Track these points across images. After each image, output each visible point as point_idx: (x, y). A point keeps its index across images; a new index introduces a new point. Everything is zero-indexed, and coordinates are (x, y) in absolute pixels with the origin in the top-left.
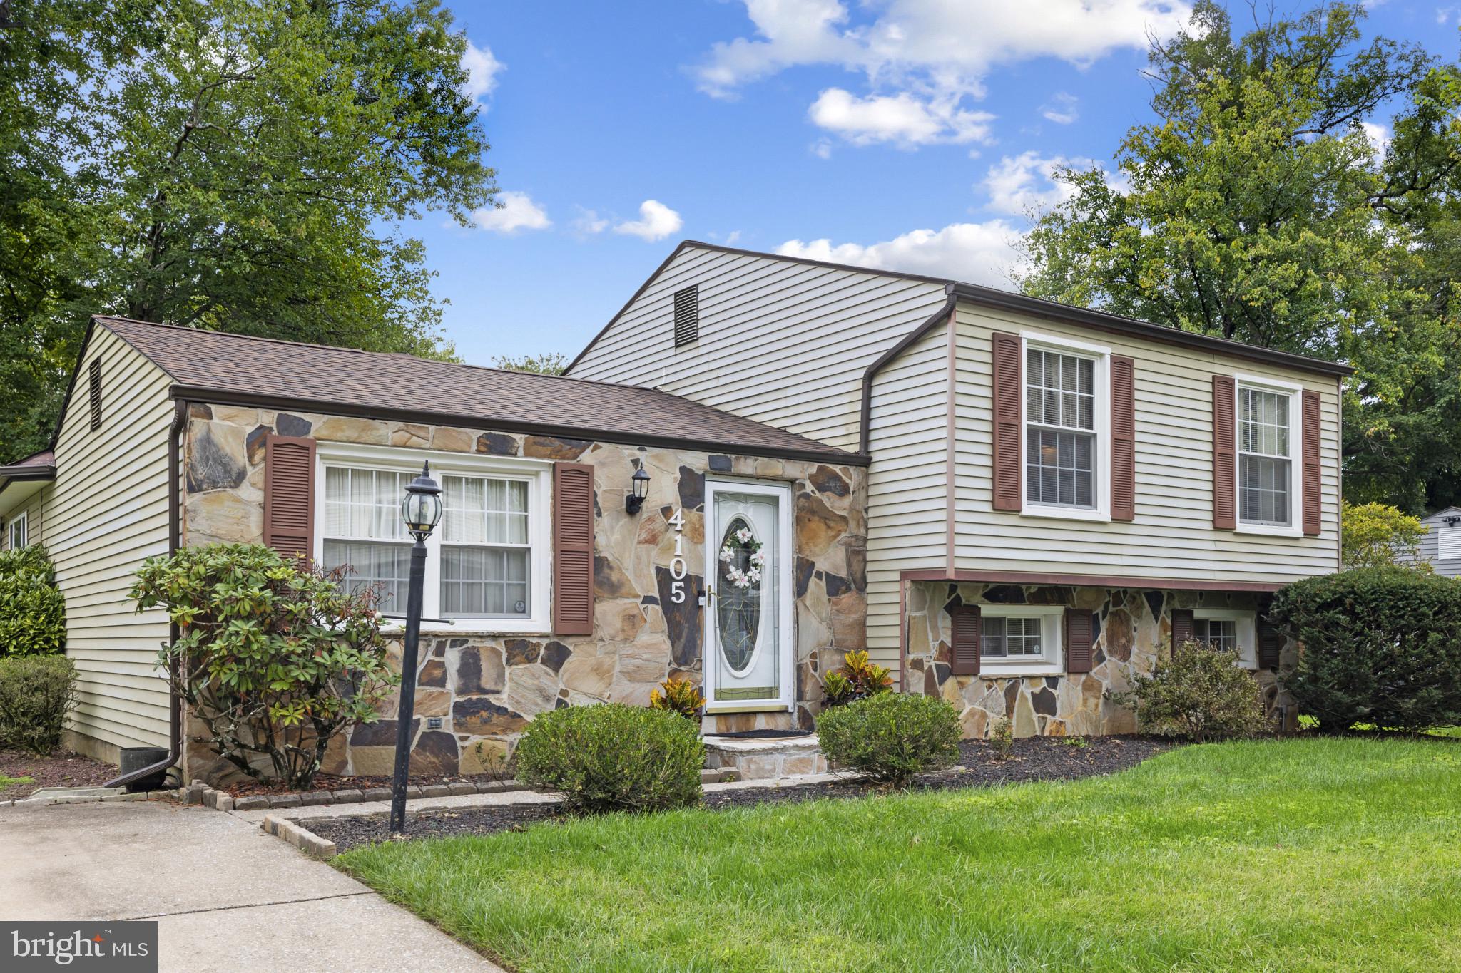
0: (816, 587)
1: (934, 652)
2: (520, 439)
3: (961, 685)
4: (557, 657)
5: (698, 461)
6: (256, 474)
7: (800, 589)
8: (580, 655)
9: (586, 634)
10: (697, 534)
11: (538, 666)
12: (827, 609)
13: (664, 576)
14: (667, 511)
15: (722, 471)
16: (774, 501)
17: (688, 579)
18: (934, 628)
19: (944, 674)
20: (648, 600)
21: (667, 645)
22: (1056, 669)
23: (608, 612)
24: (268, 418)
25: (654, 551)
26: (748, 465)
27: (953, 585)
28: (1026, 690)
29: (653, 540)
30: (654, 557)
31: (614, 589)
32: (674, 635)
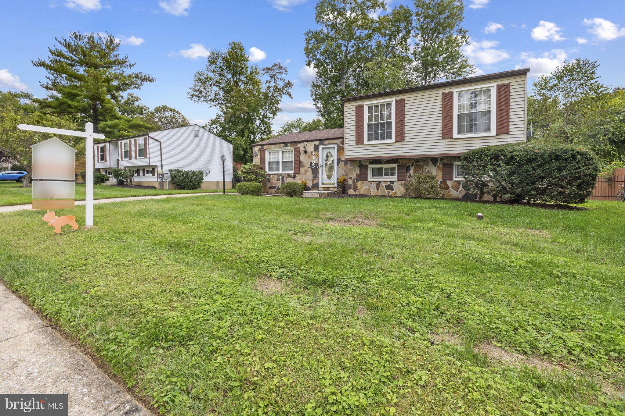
0: (342, 164)
1: (355, 176)
2: (289, 144)
3: (363, 183)
4: (294, 177)
5: (317, 143)
6: (259, 154)
7: (338, 164)
8: (298, 177)
9: (299, 173)
10: (318, 156)
11: (292, 178)
12: (344, 168)
13: (311, 163)
14: (312, 152)
15: (322, 144)
16: (334, 148)
17: (315, 164)
18: (355, 170)
19: (358, 180)
20: (309, 168)
21: (312, 175)
22: (396, 180)
23: (302, 170)
24: (260, 147)
25: (310, 159)
26: (327, 142)
27: (360, 161)
28: (383, 184)
29: (309, 157)
30: (310, 160)
31: (303, 166)
32: (313, 173)
